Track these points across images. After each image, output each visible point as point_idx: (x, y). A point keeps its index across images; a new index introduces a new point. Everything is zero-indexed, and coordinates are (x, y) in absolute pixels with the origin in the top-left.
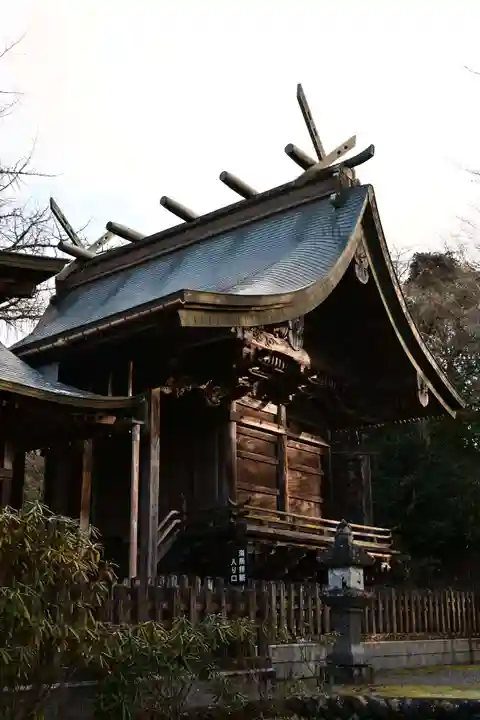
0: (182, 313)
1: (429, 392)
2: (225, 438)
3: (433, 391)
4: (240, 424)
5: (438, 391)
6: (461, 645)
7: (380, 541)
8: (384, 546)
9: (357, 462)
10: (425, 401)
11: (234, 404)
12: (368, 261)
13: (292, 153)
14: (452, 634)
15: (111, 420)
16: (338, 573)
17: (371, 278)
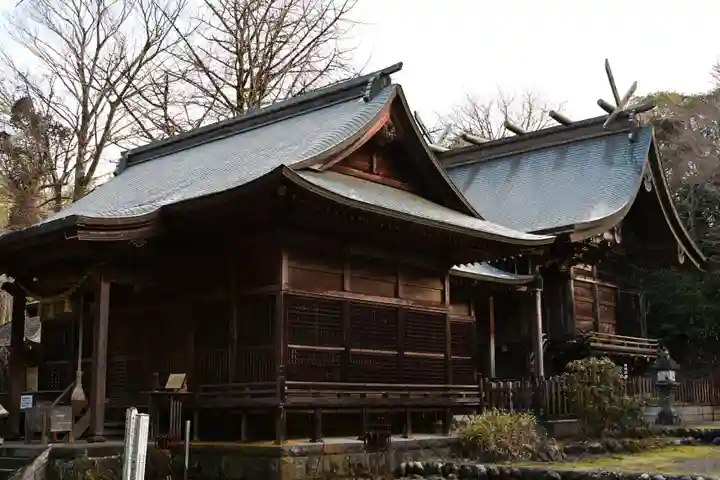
0: (572, 236)
1: (685, 254)
2: (567, 289)
3: (687, 253)
4: (575, 280)
5: (690, 253)
6: (707, 409)
7: (653, 347)
8: (655, 350)
9: (637, 297)
10: (682, 260)
11: (572, 268)
12: (651, 177)
13: (603, 105)
14: (702, 403)
15: (524, 289)
16: (664, 373)
17: (653, 187)
